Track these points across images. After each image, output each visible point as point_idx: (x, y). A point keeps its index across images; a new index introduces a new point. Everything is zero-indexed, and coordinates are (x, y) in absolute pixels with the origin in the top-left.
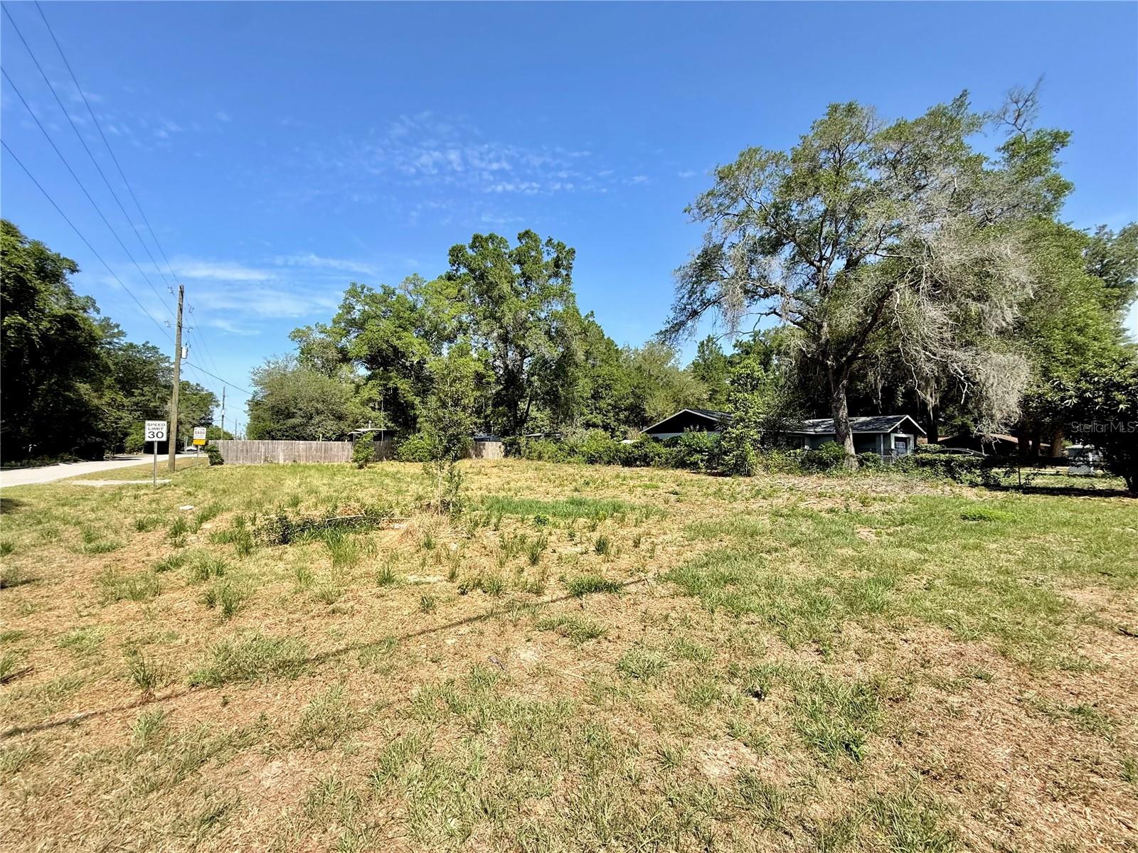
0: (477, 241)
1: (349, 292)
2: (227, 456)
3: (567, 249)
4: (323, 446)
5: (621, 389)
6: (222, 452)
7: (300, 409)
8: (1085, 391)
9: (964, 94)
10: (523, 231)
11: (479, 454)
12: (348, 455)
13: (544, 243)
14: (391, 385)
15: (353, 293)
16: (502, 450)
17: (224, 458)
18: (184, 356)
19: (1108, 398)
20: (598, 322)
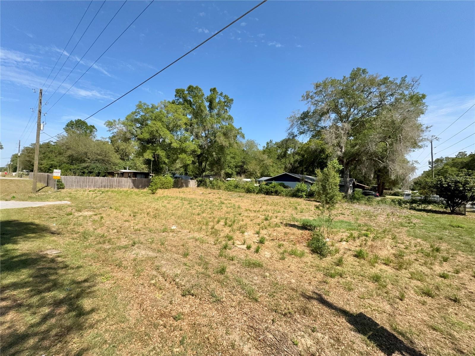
0: (191, 89)
1: (137, 106)
2: (67, 185)
3: (230, 98)
4: (117, 180)
5: (239, 159)
6: (63, 182)
7: (89, 159)
8: (449, 183)
9: (406, 77)
10: (213, 88)
11: (187, 186)
12: (130, 185)
13: (219, 94)
14: (157, 153)
15: (139, 106)
16: (196, 183)
17: (65, 185)
18: (42, 129)
19: (456, 185)
20: (243, 132)
